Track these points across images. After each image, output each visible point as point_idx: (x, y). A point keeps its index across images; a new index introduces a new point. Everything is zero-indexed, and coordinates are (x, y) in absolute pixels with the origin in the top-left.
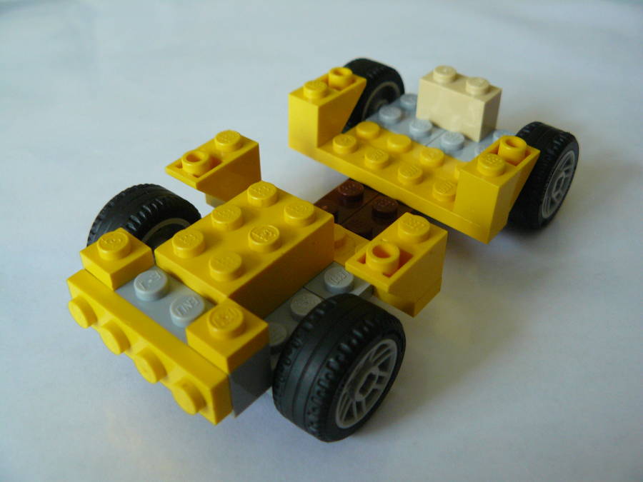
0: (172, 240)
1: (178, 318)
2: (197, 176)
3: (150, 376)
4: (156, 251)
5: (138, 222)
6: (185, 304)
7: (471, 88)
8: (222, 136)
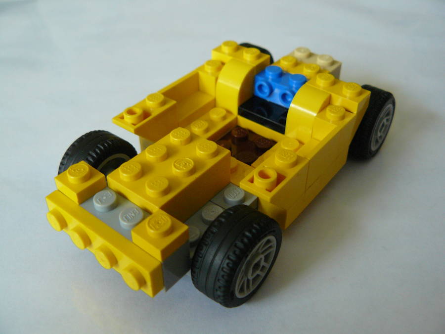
0: (119, 169)
1: (125, 223)
2: (134, 125)
3: (106, 264)
4: (108, 177)
5: (95, 156)
6: (130, 214)
7: (321, 62)
8: (151, 97)
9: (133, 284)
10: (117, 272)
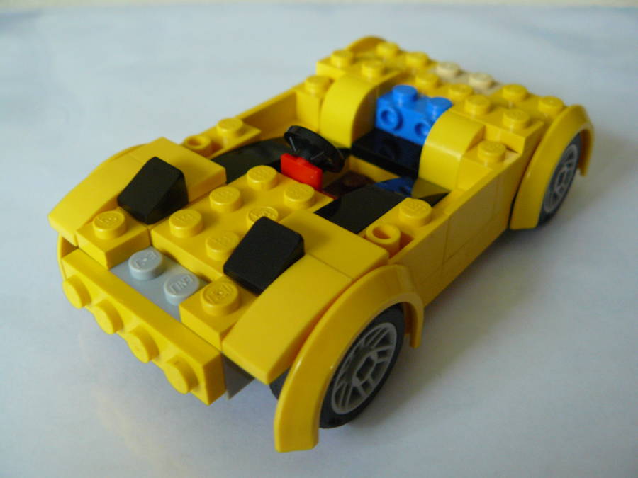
0: (169, 220)
1: (174, 296)
3: (142, 354)
6: (179, 282)
7: (475, 82)
8: (224, 123)
9: (179, 384)
10: (157, 366)
